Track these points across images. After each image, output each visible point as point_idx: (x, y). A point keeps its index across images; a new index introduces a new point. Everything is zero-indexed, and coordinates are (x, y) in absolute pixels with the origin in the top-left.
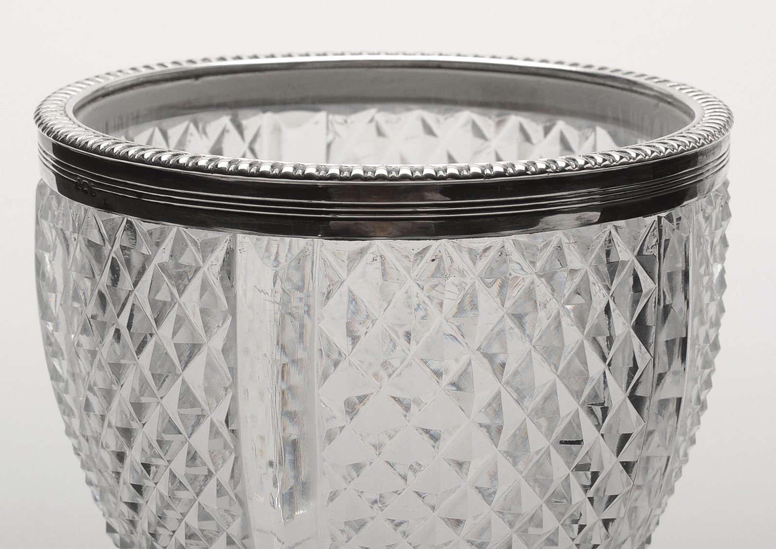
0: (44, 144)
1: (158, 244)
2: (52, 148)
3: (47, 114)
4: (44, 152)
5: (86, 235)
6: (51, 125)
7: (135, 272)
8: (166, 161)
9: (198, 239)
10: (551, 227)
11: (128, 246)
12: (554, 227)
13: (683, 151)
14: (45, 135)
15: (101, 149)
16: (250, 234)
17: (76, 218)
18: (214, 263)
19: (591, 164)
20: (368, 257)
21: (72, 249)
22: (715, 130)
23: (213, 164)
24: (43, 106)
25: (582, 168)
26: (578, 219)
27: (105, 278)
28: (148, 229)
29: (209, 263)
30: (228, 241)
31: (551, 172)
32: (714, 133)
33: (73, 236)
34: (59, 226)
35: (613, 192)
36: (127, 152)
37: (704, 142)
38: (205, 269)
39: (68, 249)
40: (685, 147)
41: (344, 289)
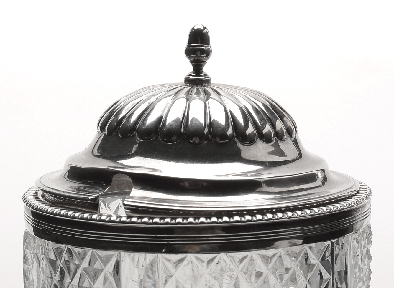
0: (27, 212)
1: (83, 259)
2: (31, 214)
3: (28, 197)
4: (27, 216)
5: (48, 256)
6: (31, 202)
7: (72, 273)
8: (86, 217)
9: (102, 255)
10: (276, 247)
11: (68, 260)
12: (277, 247)
13: (342, 209)
14: (28, 207)
15: (54, 212)
16: (127, 252)
17: (43, 248)
18: (110, 267)
19: (295, 215)
20: (185, 262)
21: (41, 263)
22: (360, 199)
23: (109, 218)
24: (26, 193)
25: (290, 217)
26: (289, 243)
27: (57, 277)
28: (78, 251)
29: (107, 267)
30: (117, 256)
31: (275, 219)
32: (359, 200)
33: (42, 257)
34: (35, 252)
35: (307, 229)
36: (67, 214)
37: (354, 205)
38: (105, 270)
39: (39, 263)
40: (344, 207)
41: (173, 279)
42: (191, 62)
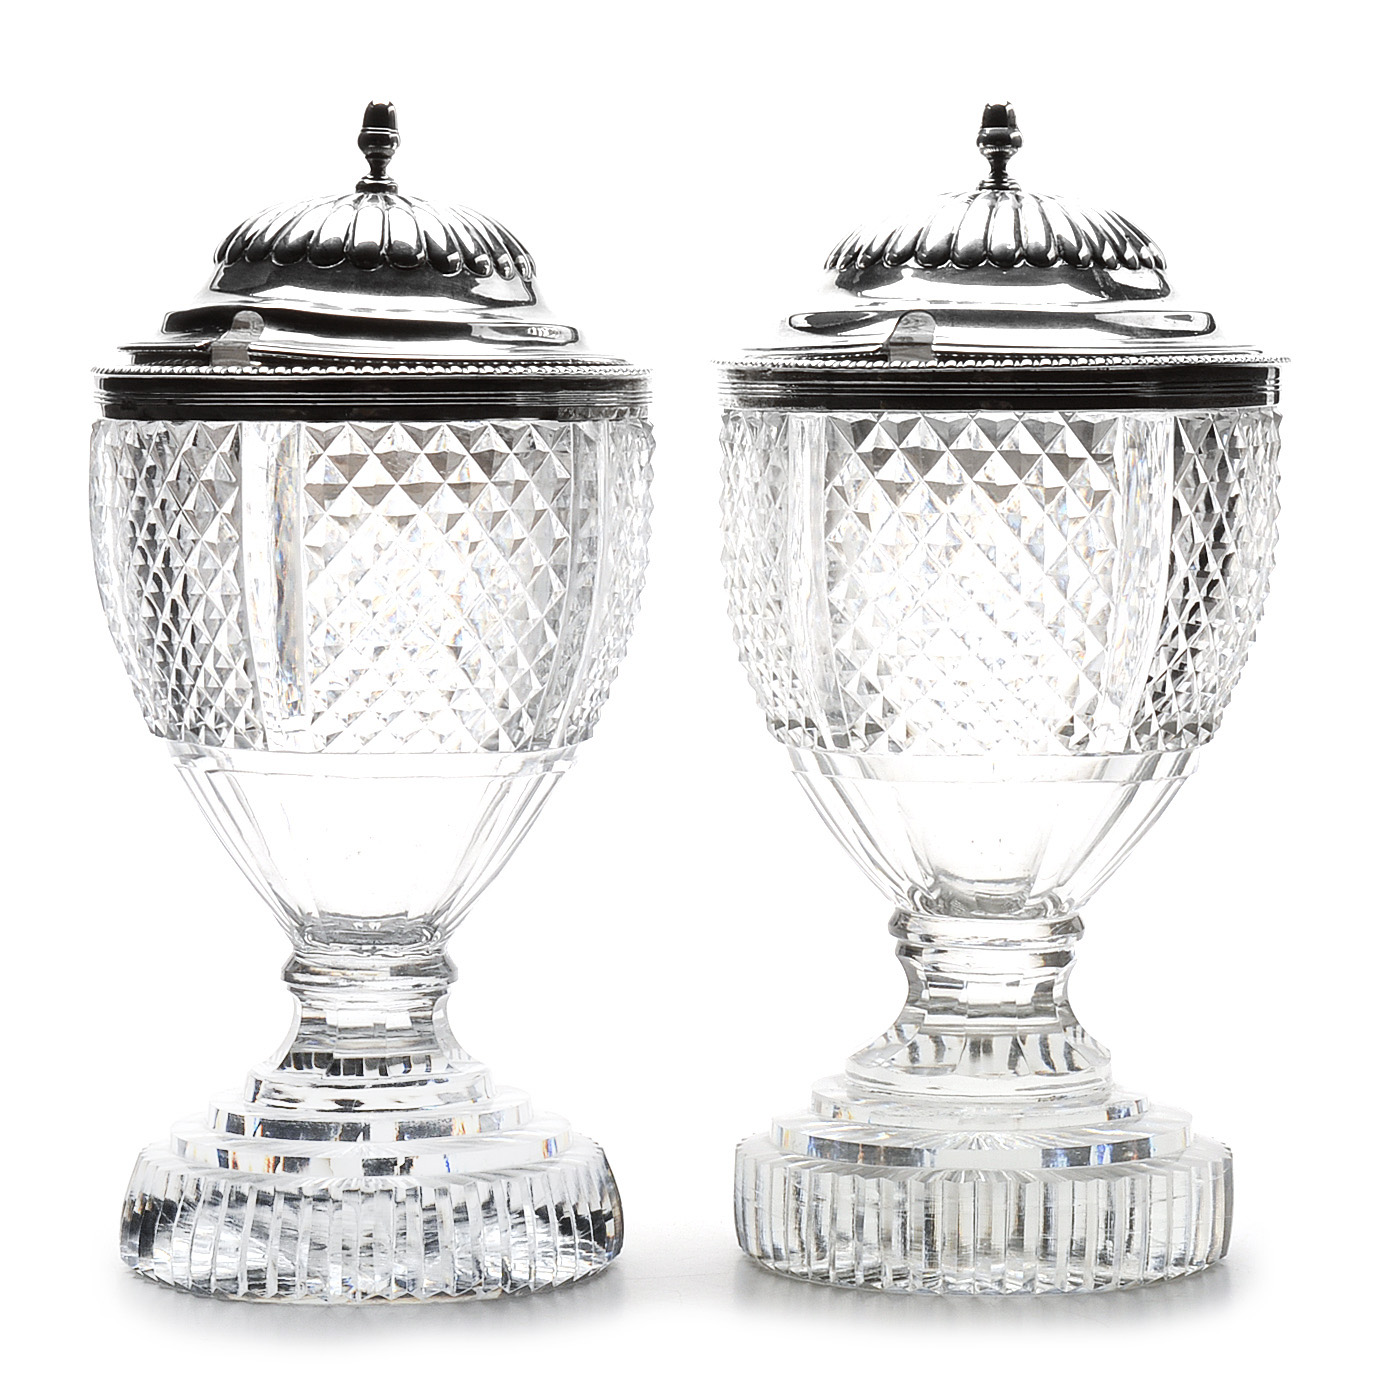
18: (225, 447)
28: (178, 428)
30: (236, 428)
38: (218, 452)
42: (367, 157)
